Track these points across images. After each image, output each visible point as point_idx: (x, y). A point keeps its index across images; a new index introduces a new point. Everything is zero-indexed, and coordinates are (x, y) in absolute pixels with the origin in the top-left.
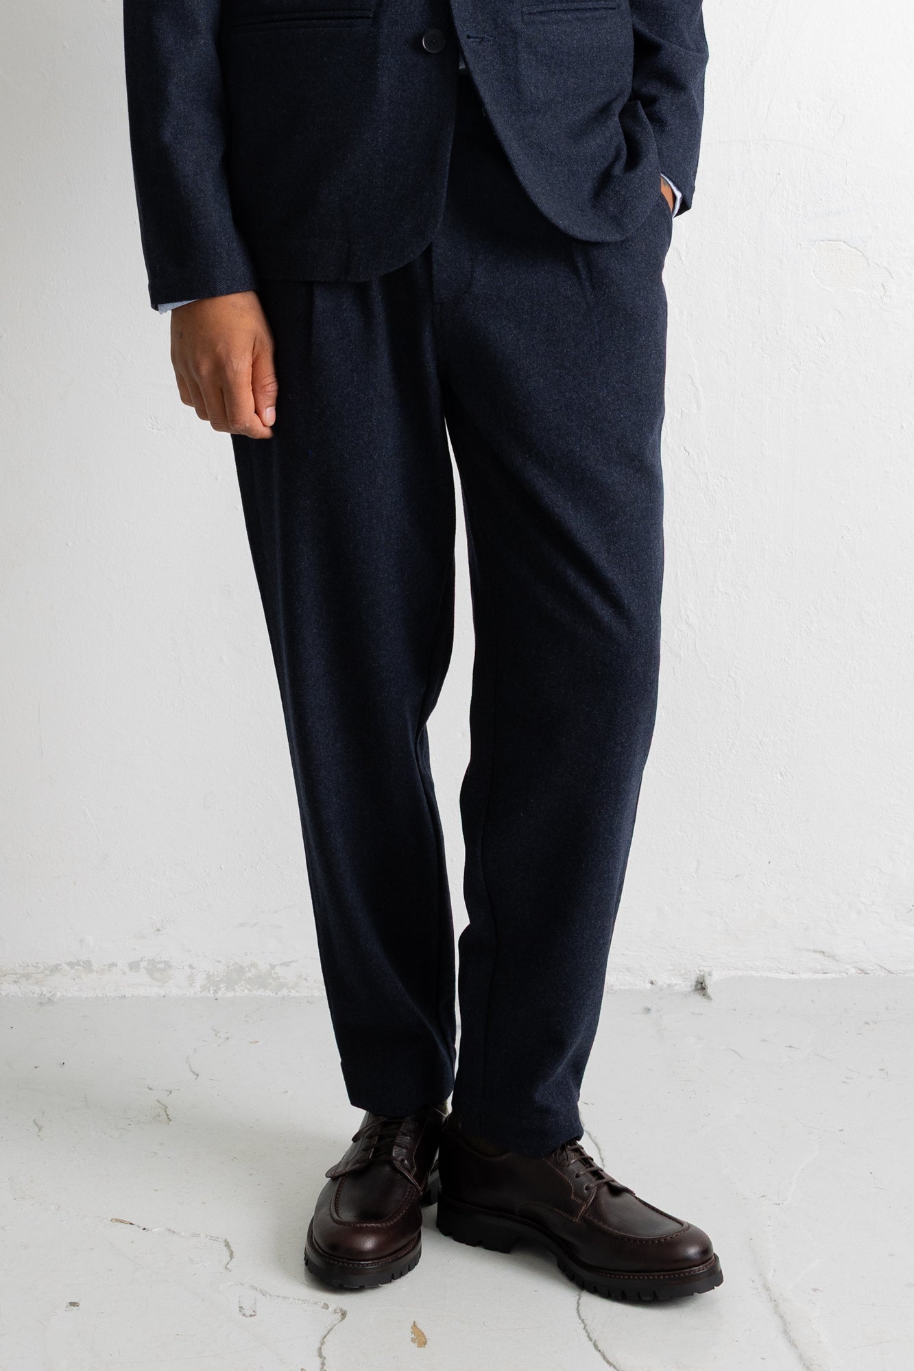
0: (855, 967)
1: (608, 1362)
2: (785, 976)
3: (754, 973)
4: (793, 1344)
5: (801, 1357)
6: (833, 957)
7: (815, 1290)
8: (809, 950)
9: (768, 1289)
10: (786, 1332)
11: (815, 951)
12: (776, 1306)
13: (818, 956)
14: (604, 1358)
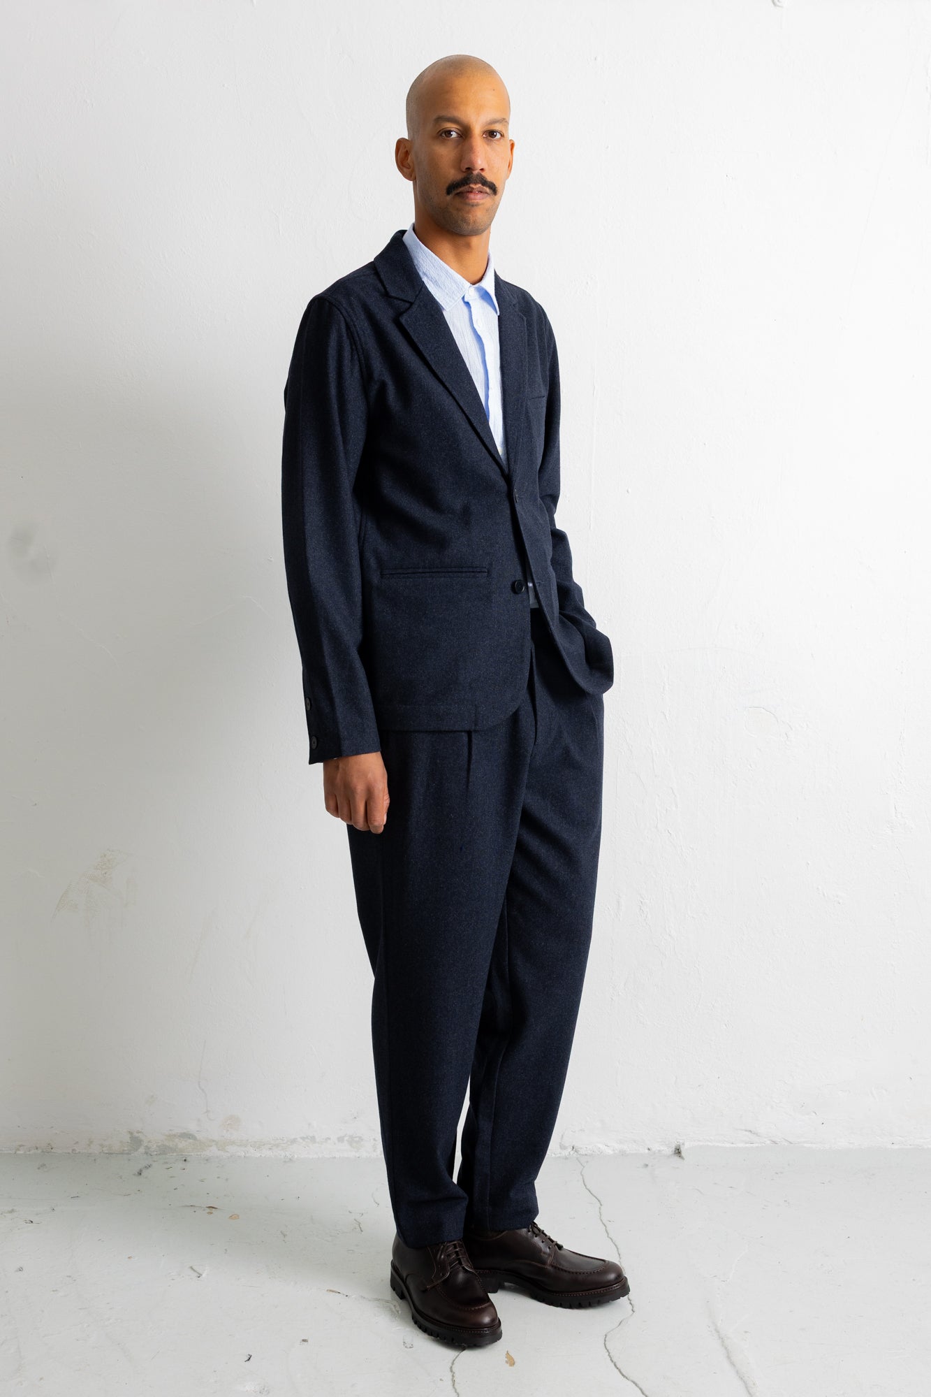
0: (770, 1140)
1: (623, 1375)
2: (728, 1145)
3: (710, 1144)
4: (733, 1364)
5: (737, 1372)
6: (756, 1134)
7: (746, 1332)
8: (742, 1130)
9: (718, 1332)
10: (729, 1357)
11: (746, 1131)
12: (723, 1342)
13: (747, 1133)
14: (621, 1372)
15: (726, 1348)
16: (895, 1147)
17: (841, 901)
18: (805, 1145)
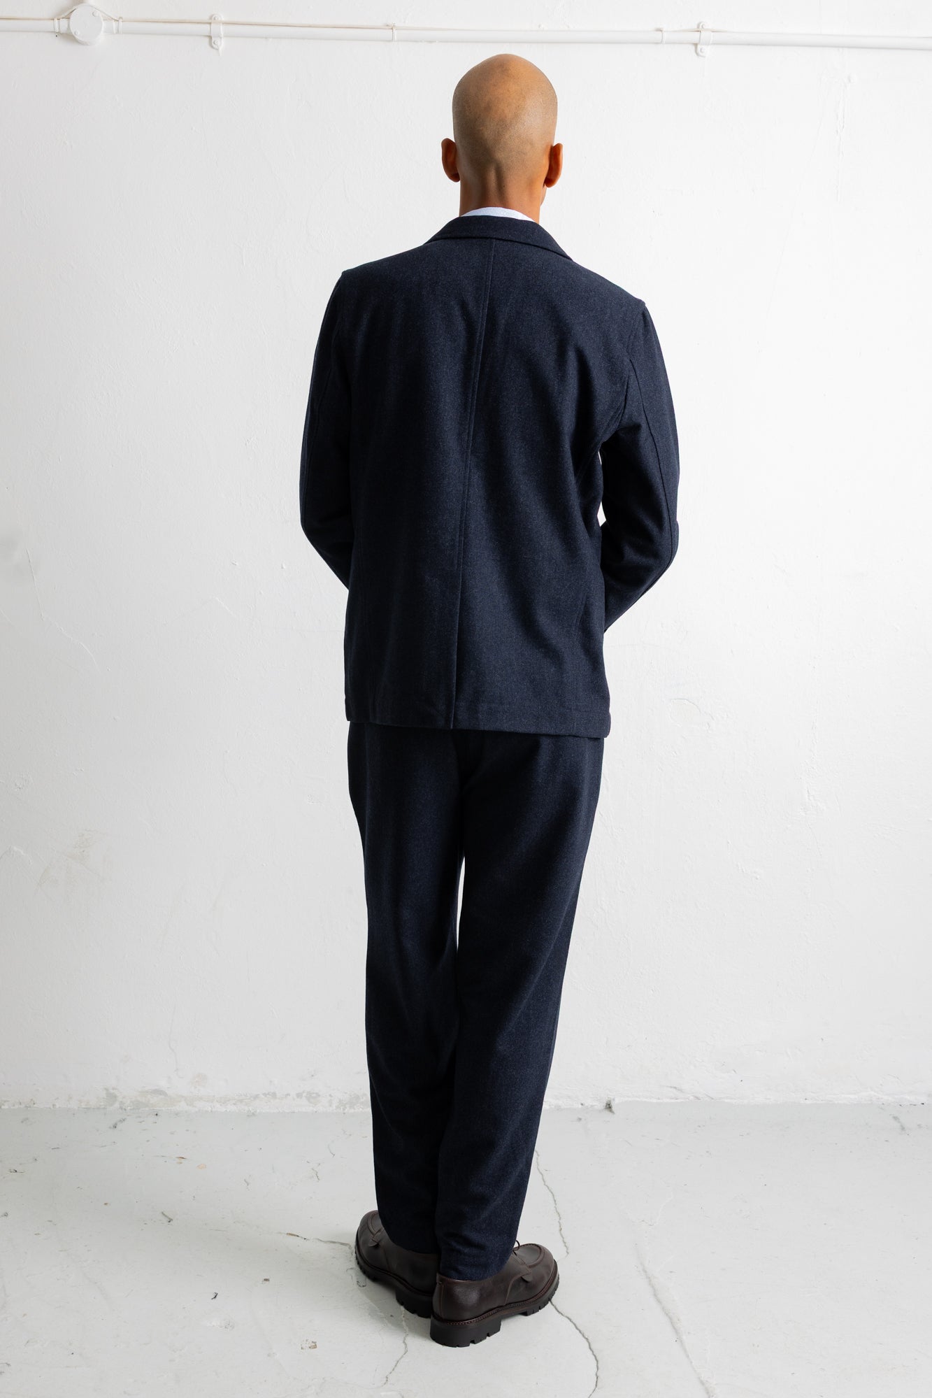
0: (693, 1096)
1: (558, 1311)
2: (655, 1101)
3: (638, 1099)
4: (659, 1301)
5: (663, 1308)
6: (681, 1090)
7: (671, 1272)
8: (667, 1087)
9: (646, 1272)
10: (655, 1295)
11: (671, 1087)
12: (650, 1281)
13: (674, 1090)
14: (556, 1309)
15: (653, 1287)
16: (807, 1102)
17: (758, 877)
18: (726, 1101)
